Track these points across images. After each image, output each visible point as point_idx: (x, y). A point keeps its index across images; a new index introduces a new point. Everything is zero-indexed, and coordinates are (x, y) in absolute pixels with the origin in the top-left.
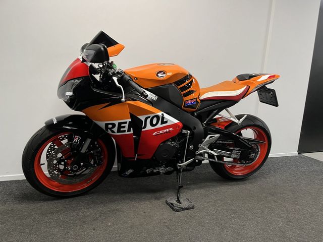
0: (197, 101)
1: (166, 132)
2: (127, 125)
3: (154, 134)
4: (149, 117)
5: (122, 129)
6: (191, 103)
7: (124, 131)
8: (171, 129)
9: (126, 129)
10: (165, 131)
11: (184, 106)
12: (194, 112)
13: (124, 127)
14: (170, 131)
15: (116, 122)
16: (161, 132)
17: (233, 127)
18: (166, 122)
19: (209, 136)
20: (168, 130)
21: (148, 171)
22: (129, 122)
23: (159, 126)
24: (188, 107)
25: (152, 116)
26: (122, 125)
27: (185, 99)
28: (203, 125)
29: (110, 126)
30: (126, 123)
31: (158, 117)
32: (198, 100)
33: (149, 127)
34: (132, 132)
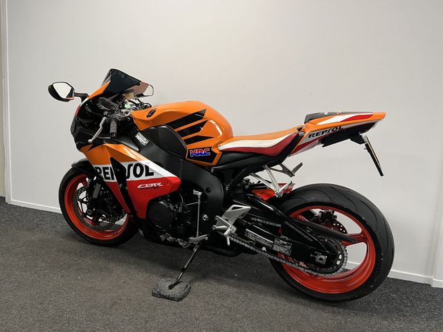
0: (211, 151)
1: (153, 187)
2: (109, 171)
3: (139, 187)
4: (132, 165)
5: (107, 176)
6: (201, 154)
7: (109, 178)
8: (159, 184)
9: (109, 176)
10: (152, 185)
11: (189, 157)
12: (210, 167)
13: (108, 173)
14: (158, 187)
15: (101, 167)
16: (147, 186)
18: (152, 174)
19: (233, 206)
20: (155, 185)
22: (111, 168)
23: (143, 177)
24: (195, 158)
25: (134, 163)
26: (106, 171)
27: (189, 147)
30: (107, 168)
31: (141, 166)
32: (215, 150)
33: (132, 178)
34: (115, 180)
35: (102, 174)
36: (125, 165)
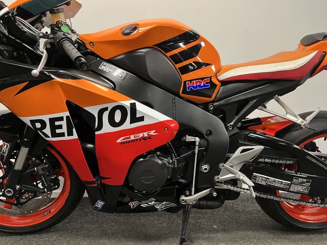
0: (211, 82)
1: (144, 138)
2: (64, 123)
3: (119, 141)
4: (106, 109)
5: (58, 131)
6: (200, 86)
7: (62, 135)
8: (152, 133)
9: (64, 130)
10: (141, 135)
11: (184, 92)
12: (208, 103)
13: (60, 127)
14: (150, 137)
15: (46, 118)
16: (132, 137)
17: (295, 134)
18: (142, 119)
19: (241, 148)
20: (146, 134)
21: (133, 205)
22: (67, 117)
23: (127, 125)
24: (192, 93)
25: (110, 106)
26: (57, 123)
28: (227, 128)
29: (38, 125)
30: (61, 119)
31: (122, 109)
32: (214, 80)
33: (107, 128)
34: (75, 136)
35: (47, 131)
36: (94, 110)
